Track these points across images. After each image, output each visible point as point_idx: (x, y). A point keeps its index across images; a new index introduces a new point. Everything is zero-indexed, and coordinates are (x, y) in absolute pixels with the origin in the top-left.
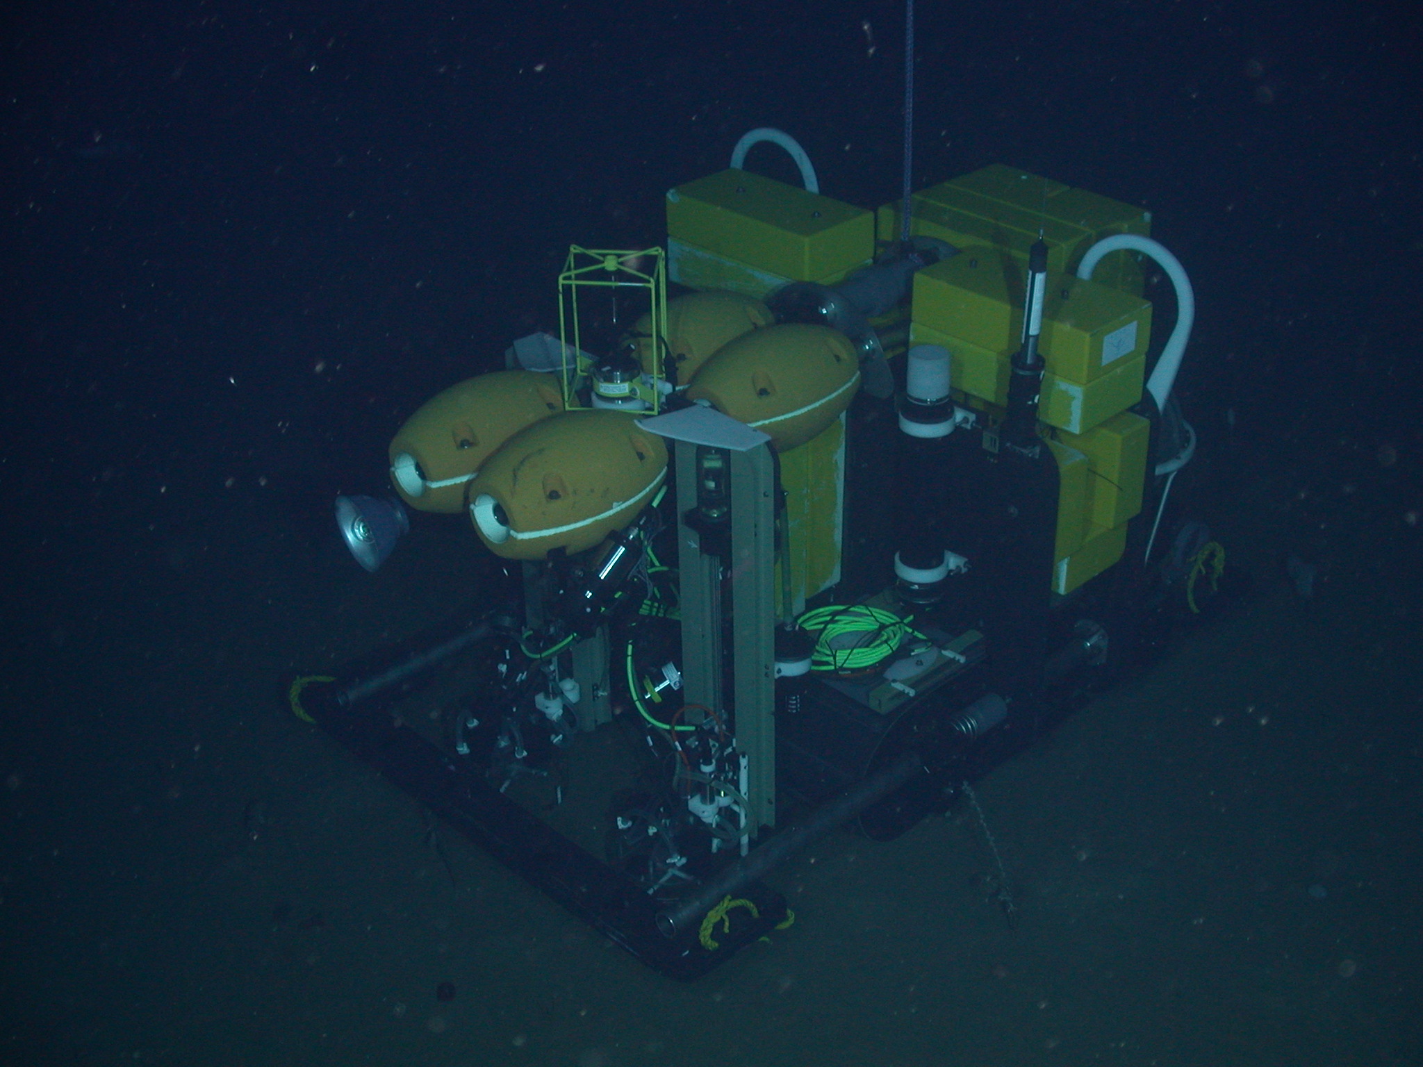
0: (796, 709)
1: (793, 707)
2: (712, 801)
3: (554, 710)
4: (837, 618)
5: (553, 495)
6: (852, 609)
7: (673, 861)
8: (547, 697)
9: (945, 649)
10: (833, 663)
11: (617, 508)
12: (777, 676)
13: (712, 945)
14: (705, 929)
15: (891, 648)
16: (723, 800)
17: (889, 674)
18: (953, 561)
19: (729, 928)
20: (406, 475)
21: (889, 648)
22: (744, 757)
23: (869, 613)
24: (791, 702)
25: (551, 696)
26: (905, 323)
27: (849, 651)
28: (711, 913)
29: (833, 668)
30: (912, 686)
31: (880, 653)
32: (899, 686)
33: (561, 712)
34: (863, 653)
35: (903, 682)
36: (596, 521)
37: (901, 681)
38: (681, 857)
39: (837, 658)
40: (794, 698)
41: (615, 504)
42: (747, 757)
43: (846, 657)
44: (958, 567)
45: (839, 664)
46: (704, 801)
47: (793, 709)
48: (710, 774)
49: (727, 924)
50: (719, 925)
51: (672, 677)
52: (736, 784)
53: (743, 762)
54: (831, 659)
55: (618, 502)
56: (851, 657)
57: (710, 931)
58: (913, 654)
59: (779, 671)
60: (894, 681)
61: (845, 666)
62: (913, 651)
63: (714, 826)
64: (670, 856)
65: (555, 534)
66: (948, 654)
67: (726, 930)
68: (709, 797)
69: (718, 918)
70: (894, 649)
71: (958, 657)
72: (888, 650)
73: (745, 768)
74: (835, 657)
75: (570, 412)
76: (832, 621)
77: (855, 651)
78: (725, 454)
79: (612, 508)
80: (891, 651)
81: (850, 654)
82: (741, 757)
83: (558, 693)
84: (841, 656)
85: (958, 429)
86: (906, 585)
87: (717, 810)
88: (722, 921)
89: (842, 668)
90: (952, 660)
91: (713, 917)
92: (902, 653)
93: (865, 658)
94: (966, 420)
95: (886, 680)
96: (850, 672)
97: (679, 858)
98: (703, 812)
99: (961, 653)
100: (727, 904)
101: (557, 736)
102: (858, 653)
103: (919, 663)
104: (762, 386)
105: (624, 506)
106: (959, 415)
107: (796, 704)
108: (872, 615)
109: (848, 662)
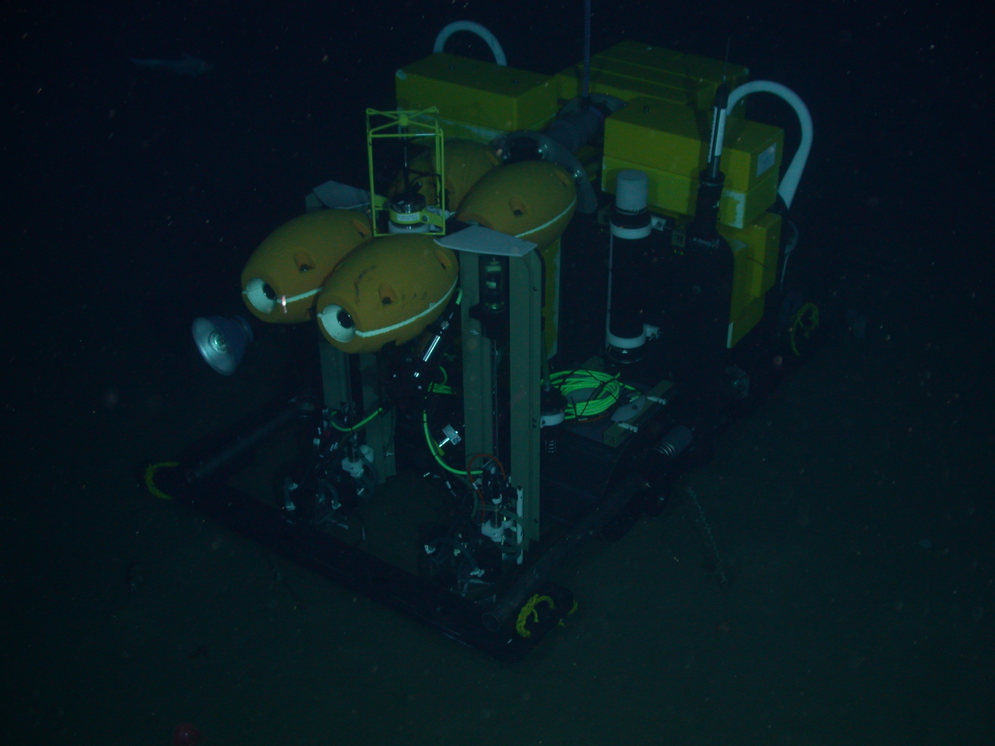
0: (554, 450)
1: (552, 448)
2: (499, 525)
3: (356, 470)
4: (567, 380)
5: (387, 301)
6: (576, 373)
7: (476, 574)
8: (351, 460)
9: (650, 395)
10: (574, 413)
11: (433, 307)
12: (542, 426)
13: (526, 633)
14: (521, 621)
15: (615, 398)
16: (506, 523)
17: (615, 418)
18: (650, 331)
19: (539, 618)
20: (256, 296)
21: (613, 398)
22: (520, 489)
23: (589, 375)
24: (550, 445)
25: (354, 459)
26: (598, 157)
27: (585, 403)
28: (524, 609)
29: (574, 417)
30: (634, 424)
31: (607, 402)
32: (625, 426)
33: (362, 470)
34: (596, 403)
35: (626, 422)
36: (418, 318)
37: (625, 423)
39: (577, 409)
40: (552, 442)
42: (522, 490)
43: (583, 408)
44: (653, 335)
45: (579, 414)
46: (493, 526)
47: (552, 450)
48: (499, 505)
49: (536, 615)
50: (531, 617)
51: (451, 436)
52: (514, 510)
53: (520, 493)
54: (573, 410)
55: (432, 303)
56: (587, 407)
57: (524, 622)
58: (631, 401)
59: (544, 422)
60: (621, 422)
61: (583, 414)
62: (631, 399)
63: (502, 544)
64: (473, 570)
65: (391, 331)
66: (653, 399)
67: (536, 620)
68: (497, 523)
69: (530, 611)
70: (617, 398)
71: (660, 401)
72: (613, 400)
73: (521, 498)
74: (575, 408)
75: (378, 238)
76: (564, 383)
77: (590, 403)
78: (504, 261)
79: (427, 308)
80: (615, 401)
81: (586, 405)
82: (518, 490)
83: (359, 456)
84: (580, 407)
85: (654, 232)
86: (616, 352)
87: (503, 532)
88: (532, 614)
89: (581, 417)
90: (656, 404)
91: (526, 611)
92: (623, 400)
93: (597, 407)
94: (659, 224)
95: (613, 422)
96: (587, 419)
97: (479, 570)
98: (494, 534)
99: (663, 397)
100: (535, 600)
101: (360, 489)
102: (593, 404)
103: (635, 407)
104: (516, 208)
105: (436, 305)
106: (654, 221)
107: (553, 446)
108: (592, 376)
109: (585, 411)
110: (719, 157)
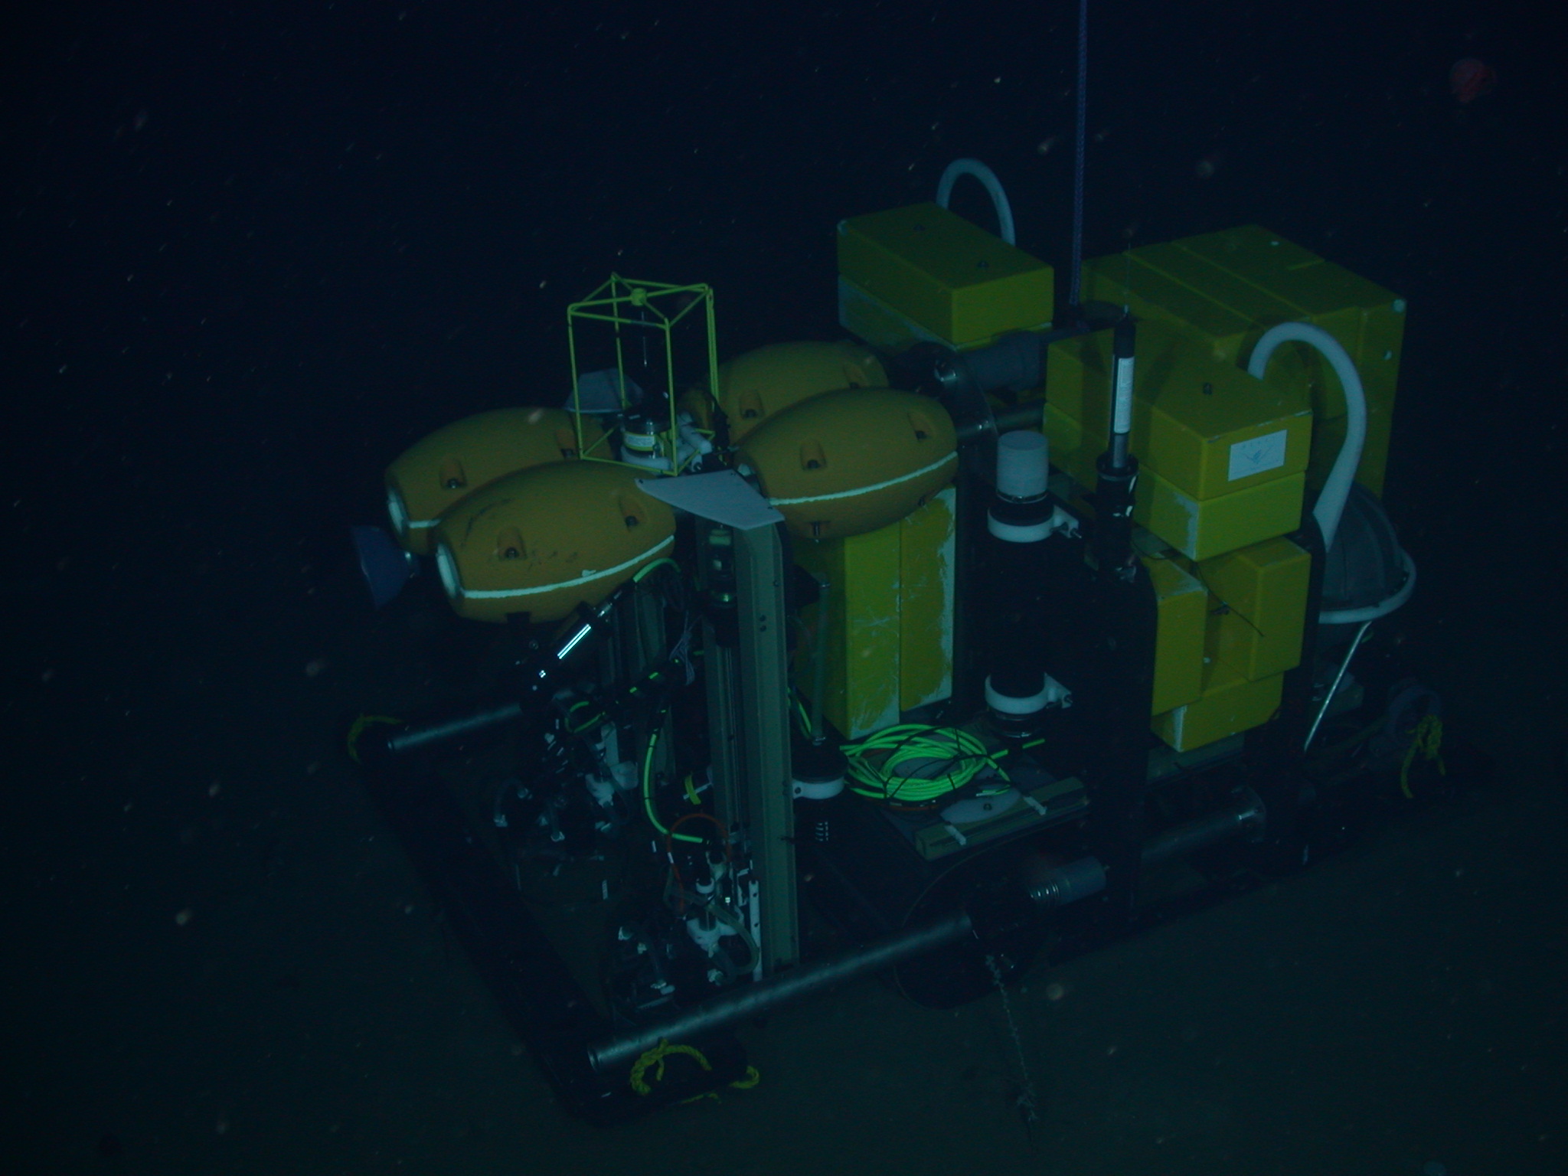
0: (825, 837)
1: (820, 835)
2: (712, 926)
3: (604, 794)
4: (917, 739)
5: (511, 553)
6: (939, 731)
7: (659, 987)
8: (598, 779)
9: (1029, 795)
11: (588, 577)
12: (796, 796)
13: (644, 1089)
14: (636, 1072)
15: (953, 784)
16: (726, 928)
17: (945, 815)
19: (663, 1075)
21: (950, 783)
22: (754, 883)
23: (955, 738)
24: (816, 828)
25: (602, 779)
27: (901, 780)
29: (881, 796)
30: (965, 834)
32: (952, 830)
33: (610, 797)
34: (918, 784)
35: (958, 827)
36: (560, 588)
37: (957, 825)
38: (667, 985)
39: (888, 786)
40: (821, 824)
41: (585, 572)
42: (757, 882)
43: (897, 787)
44: (1059, 701)
45: (889, 793)
46: (702, 924)
47: (821, 837)
48: (709, 894)
49: (660, 1072)
53: (754, 888)
54: (885, 786)
55: (590, 570)
56: (902, 787)
57: (641, 1074)
58: (977, 795)
59: (798, 790)
60: (948, 824)
61: (896, 796)
62: (981, 791)
63: (710, 956)
64: (656, 981)
65: (507, 598)
66: (1030, 801)
67: (659, 1077)
68: (708, 923)
69: (653, 1062)
70: (957, 786)
71: (1039, 807)
72: (948, 787)
76: (907, 742)
77: (910, 781)
79: (580, 576)
80: (952, 788)
81: (902, 783)
82: (750, 883)
83: (608, 776)
84: (893, 784)
85: (1056, 534)
86: (994, 715)
87: (716, 938)
88: (656, 1065)
89: (893, 799)
90: (1030, 810)
92: (965, 792)
93: (922, 790)
94: (1065, 526)
95: (941, 820)
96: (900, 805)
97: (664, 984)
98: (700, 938)
99: (1043, 804)
101: (604, 824)
102: (912, 785)
103: (988, 807)
104: (812, 457)
105: (599, 575)
106: (1058, 517)
107: (824, 832)
108: (957, 742)
109: (898, 792)
110: (1125, 435)
